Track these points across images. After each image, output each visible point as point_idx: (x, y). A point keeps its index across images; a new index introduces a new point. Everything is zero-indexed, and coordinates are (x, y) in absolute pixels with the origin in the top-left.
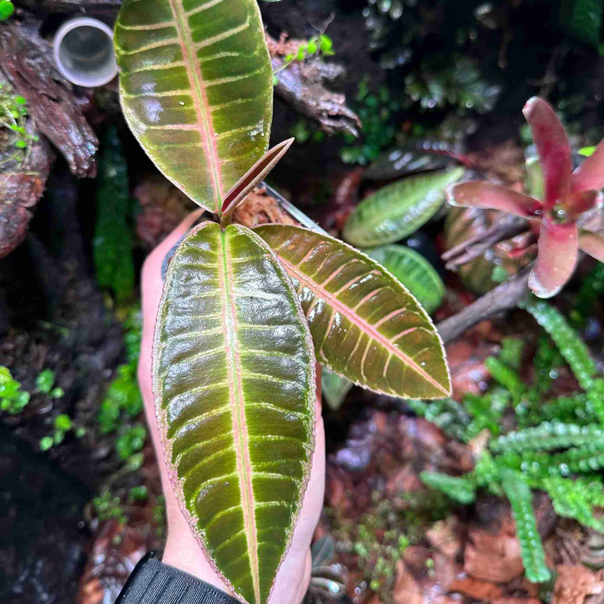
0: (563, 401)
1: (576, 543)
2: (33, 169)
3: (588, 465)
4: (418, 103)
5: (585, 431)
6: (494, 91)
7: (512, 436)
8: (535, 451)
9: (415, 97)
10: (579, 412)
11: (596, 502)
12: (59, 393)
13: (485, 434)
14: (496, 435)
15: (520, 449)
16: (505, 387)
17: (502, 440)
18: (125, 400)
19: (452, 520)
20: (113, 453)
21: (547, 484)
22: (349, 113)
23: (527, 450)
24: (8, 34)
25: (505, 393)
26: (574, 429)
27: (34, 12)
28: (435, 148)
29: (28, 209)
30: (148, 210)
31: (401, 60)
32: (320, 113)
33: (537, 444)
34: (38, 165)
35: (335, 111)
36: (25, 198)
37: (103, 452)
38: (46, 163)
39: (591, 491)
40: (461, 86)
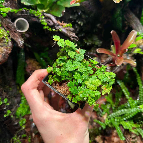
0: (123, 105)
1: (129, 138)
2: (9, 47)
3: (130, 116)
4: (86, 44)
5: (128, 110)
6: (101, 42)
7: (112, 114)
8: (118, 116)
9: (86, 42)
10: (126, 106)
11: (132, 126)
12: (8, 104)
13: (106, 114)
14: (108, 115)
15: (114, 117)
16: (110, 103)
17: (110, 115)
18: (21, 111)
19: (100, 136)
20: (18, 124)
21: (121, 123)
22: (76, 36)
23: (116, 117)
24: (5, 20)
25: (110, 105)
26: (126, 110)
27: (10, 17)
28: (90, 53)
29: (8, 54)
30: (29, 65)
31: (83, 35)
32: (70, 36)
33: (118, 115)
34: (10, 46)
35: (73, 36)
36: (8, 51)
37: (16, 123)
38: (12, 46)
39: (131, 124)
40: (94, 41)
